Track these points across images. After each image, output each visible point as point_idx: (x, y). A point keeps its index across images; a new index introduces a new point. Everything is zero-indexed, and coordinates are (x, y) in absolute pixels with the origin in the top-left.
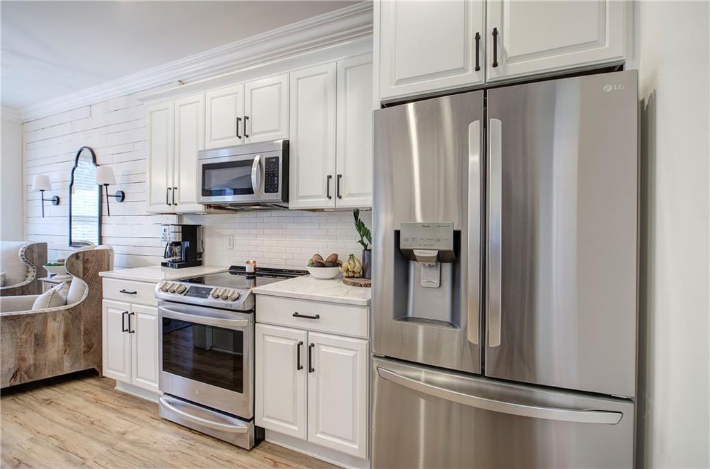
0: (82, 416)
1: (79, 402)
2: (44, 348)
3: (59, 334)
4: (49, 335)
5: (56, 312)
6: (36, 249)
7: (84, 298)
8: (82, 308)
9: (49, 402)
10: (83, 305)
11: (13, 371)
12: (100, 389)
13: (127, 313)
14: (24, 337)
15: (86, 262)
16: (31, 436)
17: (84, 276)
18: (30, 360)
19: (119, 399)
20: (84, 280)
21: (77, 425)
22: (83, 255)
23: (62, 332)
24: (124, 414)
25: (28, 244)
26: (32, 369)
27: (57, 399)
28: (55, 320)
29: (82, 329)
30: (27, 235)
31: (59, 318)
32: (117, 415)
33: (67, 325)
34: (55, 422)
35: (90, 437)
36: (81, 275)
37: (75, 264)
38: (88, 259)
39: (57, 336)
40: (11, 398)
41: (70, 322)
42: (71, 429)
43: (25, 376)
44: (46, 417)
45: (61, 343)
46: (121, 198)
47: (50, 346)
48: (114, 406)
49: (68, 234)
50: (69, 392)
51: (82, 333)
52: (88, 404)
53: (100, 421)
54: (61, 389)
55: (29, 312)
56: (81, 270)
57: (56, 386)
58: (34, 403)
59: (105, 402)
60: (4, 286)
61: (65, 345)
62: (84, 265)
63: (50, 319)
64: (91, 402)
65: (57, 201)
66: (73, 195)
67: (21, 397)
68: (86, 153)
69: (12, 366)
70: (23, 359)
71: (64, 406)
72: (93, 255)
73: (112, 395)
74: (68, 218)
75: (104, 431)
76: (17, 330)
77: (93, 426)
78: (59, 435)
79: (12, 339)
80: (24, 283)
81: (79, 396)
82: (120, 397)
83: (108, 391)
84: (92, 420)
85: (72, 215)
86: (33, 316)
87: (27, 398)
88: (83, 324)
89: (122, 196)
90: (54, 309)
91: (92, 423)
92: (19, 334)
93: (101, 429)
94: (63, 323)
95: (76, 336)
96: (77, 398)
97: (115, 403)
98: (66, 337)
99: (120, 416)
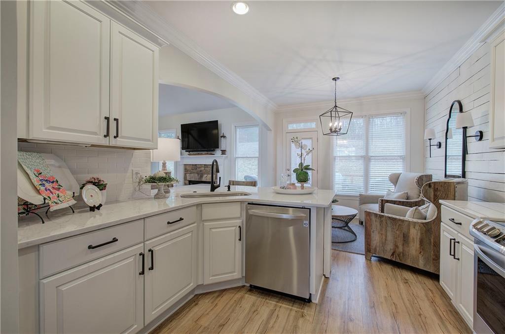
0: (417, 305)
1: (421, 293)
2: (408, 244)
3: (417, 238)
4: (411, 237)
5: (416, 222)
6: (424, 179)
7: (434, 218)
8: (432, 225)
9: (406, 282)
10: (433, 223)
11: (392, 251)
12: (440, 293)
13: (454, 239)
14: (398, 232)
15: (436, 191)
16: (387, 296)
17: (434, 201)
18: (401, 249)
19: (448, 311)
20: (435, 204)
21: (411, 308)
22: (434, 185)
23: (418, 238)
24: (446, 327)
25: (420, 175)
26: (401, 255)
27: (411, 283)
28: (414, 227)
29: (432, 241)
30: (426, 169)
31: (417, 227)
32: (440, 323)
33: (422, 234)
34: (401, 296)
35: (413, 323)
36: (432, 200)
37: (428, 191)
38: (437, 189)
39: (415, 240)
40: (392, 267)
41: (424, 232)
42: (406, 308)
43: (398, 257)
44: (399, 290)
45: (418, 246)
46: (479, 137)
47: (411, 244)
48: (442, 315)
49: (444, 169)
50: (420, 283)
51: (432, 244)
52: (426, 299)
53: (425, 318)
54: (417, 278)
55: (402, 218)
56: (432, 196)
57: (415, 274)
58: (399, 277)
59: (438, 306)
60: (407, 199)
61: (420, 247)
62: (434, 193)
63: (412, 227)
64: (428, 300)
65: (440, 145)
66: (448, 140)
67: (396, 269)
68: (457, 105)
69: (392, 248)
70: (396, 246)
71: (412, 290)
72: (441, 186)
73: (446, 305)
74: (444, 157)
75: (424, 328)
76: (395, 227)
77: (419, 317)
78: (398, 306)
79: (392, 231)
80: (417, 200)
81: (424, 290)
82: (450, 311)
83: (445, 300)
84: (422, 313)
85: (447, 154)
86: (403, 221)
87: (398, 272)
88: (433, 237)
89: (481, 136)
90: (415, 220)
91: (420, 315)
92: (395, 230)
93: (422, 324)
94: (419, 231)
95: (428, 245)
96: (422, 290)
97: (444, 313)
98: (421, 242)
99: (442, 326)
